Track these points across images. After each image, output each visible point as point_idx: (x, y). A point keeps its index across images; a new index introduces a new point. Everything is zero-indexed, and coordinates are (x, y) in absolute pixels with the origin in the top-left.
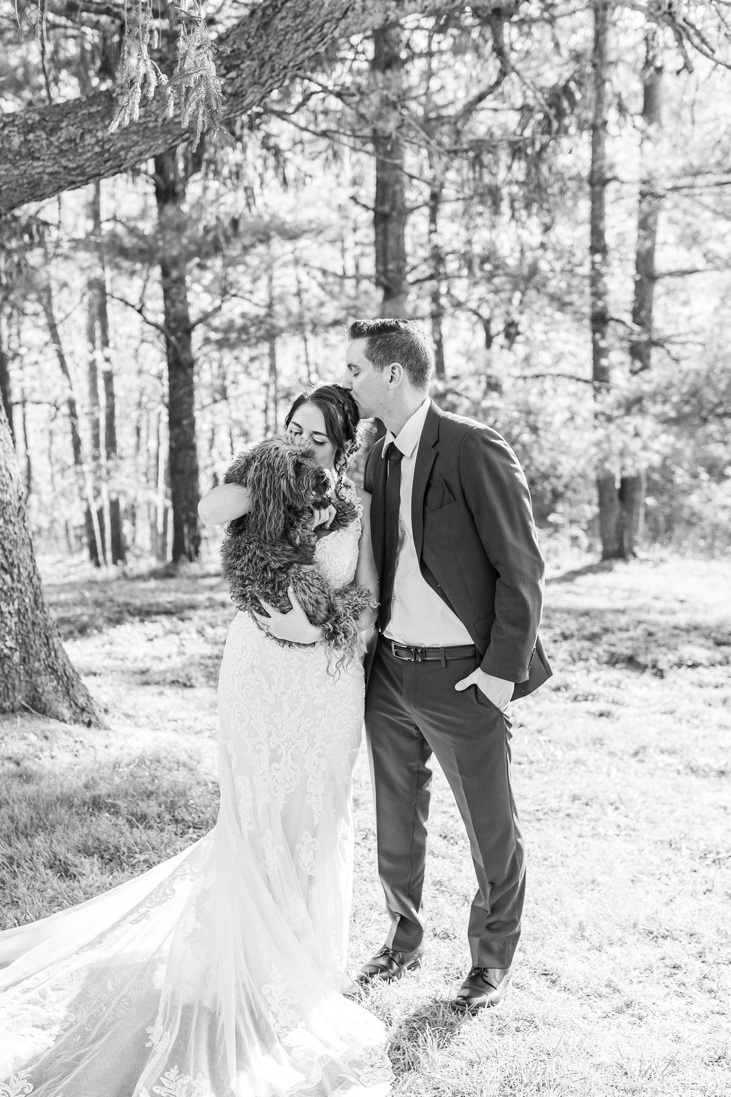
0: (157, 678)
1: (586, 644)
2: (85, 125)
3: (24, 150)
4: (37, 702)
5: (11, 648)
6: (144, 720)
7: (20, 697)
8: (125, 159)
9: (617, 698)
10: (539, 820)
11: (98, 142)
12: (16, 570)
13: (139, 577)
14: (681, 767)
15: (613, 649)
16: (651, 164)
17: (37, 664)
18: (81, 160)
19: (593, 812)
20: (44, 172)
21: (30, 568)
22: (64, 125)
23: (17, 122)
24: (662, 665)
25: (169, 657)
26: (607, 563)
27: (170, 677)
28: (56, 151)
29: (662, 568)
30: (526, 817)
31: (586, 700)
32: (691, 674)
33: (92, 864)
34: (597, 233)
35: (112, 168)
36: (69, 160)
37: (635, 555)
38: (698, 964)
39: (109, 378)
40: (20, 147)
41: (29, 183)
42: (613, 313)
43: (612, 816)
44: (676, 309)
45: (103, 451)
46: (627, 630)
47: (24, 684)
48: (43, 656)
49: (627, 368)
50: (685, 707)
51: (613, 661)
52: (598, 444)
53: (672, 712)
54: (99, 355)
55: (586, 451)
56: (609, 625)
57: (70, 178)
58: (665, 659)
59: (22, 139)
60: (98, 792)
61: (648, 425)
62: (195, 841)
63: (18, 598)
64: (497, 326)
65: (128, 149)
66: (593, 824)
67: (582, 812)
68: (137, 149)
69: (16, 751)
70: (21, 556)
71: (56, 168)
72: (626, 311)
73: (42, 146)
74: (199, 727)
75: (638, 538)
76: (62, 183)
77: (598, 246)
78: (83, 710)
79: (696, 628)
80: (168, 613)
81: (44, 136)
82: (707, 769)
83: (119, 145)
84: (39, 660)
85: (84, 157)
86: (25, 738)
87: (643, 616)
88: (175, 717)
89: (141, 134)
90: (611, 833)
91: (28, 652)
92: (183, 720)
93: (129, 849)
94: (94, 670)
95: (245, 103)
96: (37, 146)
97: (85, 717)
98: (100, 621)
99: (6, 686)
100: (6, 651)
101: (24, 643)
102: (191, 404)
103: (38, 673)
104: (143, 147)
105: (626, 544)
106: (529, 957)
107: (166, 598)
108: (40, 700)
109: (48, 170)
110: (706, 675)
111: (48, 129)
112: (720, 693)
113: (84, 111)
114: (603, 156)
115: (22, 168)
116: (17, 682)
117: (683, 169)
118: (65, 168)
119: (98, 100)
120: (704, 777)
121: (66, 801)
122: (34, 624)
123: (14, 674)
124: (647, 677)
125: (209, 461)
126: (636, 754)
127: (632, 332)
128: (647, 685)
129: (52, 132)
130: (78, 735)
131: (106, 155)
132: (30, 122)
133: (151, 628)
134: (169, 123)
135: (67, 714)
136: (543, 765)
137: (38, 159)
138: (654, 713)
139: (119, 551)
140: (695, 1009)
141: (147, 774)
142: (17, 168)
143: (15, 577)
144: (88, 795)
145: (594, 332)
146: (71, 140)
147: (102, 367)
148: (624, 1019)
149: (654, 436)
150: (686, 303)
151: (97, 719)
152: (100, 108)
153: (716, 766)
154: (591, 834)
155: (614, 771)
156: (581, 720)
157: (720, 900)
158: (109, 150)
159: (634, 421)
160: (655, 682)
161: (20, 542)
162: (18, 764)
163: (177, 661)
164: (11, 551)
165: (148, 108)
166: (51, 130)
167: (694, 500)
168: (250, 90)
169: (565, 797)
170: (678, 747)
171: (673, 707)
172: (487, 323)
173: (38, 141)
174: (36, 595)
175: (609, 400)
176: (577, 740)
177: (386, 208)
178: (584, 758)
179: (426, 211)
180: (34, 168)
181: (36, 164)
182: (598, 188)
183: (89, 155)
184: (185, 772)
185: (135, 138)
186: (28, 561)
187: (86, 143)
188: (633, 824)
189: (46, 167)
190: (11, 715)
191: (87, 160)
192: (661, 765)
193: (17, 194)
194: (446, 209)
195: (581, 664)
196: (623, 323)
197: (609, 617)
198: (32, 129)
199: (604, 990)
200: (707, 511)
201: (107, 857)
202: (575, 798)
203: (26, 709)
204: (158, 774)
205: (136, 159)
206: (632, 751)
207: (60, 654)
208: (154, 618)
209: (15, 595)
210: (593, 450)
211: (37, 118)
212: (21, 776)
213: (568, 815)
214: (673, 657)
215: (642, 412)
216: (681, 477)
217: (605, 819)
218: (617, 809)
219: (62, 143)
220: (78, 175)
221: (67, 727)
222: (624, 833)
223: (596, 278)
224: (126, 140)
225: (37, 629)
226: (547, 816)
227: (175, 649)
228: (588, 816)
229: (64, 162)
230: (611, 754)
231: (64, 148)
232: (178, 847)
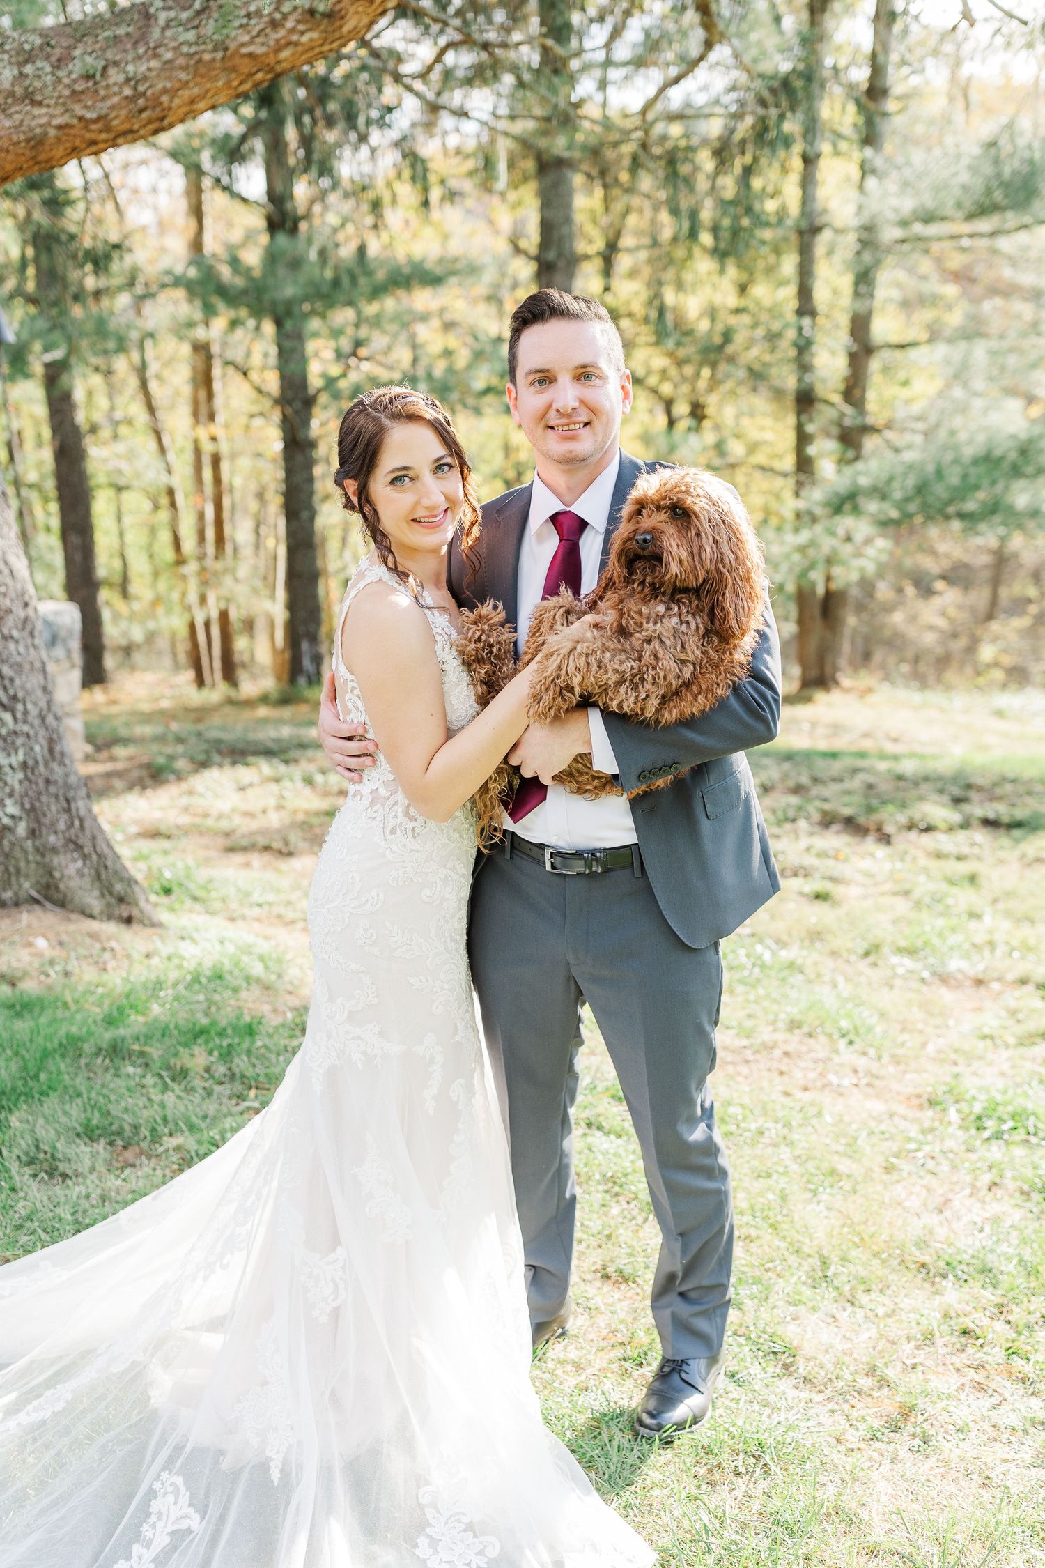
0: (244, 842)
1: (794, 800)
2: (109, 55)
3: (19, 91)
4: (52, 892)
5: (12, 817)
6: (217, 905)
7: (27, 885)
8: (170, 109)
9: (836, 874)
10: (747, 1062)
11: (128, 80)
12: (20, 707)
13: (249, 703)
14: (926, 974)
15: (827, 807)
16: (873, 206)
17: (52, 839)
18: (103, 107)
19: (820, 1047)
20: (49, 124)
21: (43, 704)
22: (77, 53)
23: (7, 47)
24: (889, 829)
25: (264, 812)
26: (806, 693)
27: (262, 841)
28: (67, 92)
29: (872, 698)
30: (730, 1058)
31: (796, 875)
32: (926, 839)
33: (94, 1156)
34: (805, 293)
35: (150, 122)
36: (86, 107)
37: (837, 683)
38: (1000, 1326)
39: (216, 460)
40: (13, 85)
41: (28, 140)
42: (821, 391)
43: (847, 1055)
44: (893, 391)
45: (210, 548)
46: (841, 780)
47: (33, 866)
48: (62, 826)
49: (836, 457)
50: (923, 886)
51: (828, 821)
52: (802, 549)
53: (906, 893)
54: (203, 433)
55: (787, 556)
56: (819, 774)
57: (88, 136)
58: (892, 818)
59: (16, 72)
60: (122, 1032)
61: (861, 528)
62: (257, 1112)
63: (23, 745)
64: (682, 409)
65: (173, 93)
66: (820, 1067)
67: (804, 1049)
68: (186, 94)
69: (15, 964)
70: (29, 686)
71: (65, 119)
72: (835, 391)
73: (45, 86)
74: (290, 915)
75: (843, 662)
76: (78, 143)
77: (806, 307)
78: (121, 900)
79: (926, 779)
80: (268, 753)
81: (48, 69)
82: (960, 976)
83: (160, 86)
84: (56, 833)
85: (109, 103)
86: (30, 945)
87: (860, 763)
88: (261, 900)
89: (191, 70)
90: (846, 1082)
91: (39, 822)
92: (270, 904)
93: (153, 1130)
94: (163, 828)
95: (345, 29)
96: (38, 84)
97: (124, 911)
98: (181, 764)
99: (7, 870)
100: (6, 821)
101: (33, 809)
102: (311, 493)
103: (54, 850)
104: (196, 91)
105: (828, 670)
106: (749, 1319)
107: (268, 734)
108: (57, 888)
109: (56, 122)
110: (942, 841)
111: (54, 59)
112: (964, 868)
113: (107, 34)
114: (814, 199)
115: (17, 117)
116: (22, 864)
117: (914, 212)
118: (81, 119)
119: (128, 18)
120: (958, 987)
121: (71, 1047)
122: (48, 781)
123: (18, 853)
124: (870, 844)
125: (339, 564)
126: (867, 954)
127: (843, 415)
128: (872, 855)
129: (59, 63)
130: (109, 939)
131: (141, 102)
132: (27, 47)
133: (244, 774)
134: (232, 55)
135: (96, 905)
136: (746, 973)
137: (40, 104)
138: (883, 894)
139: (230, 670)
140: (1008, 1417)
141: (201, 997)
142: (10, 116)
143: (19, 715)
144: (108, 1035)
145: (799, 414)
146: (88, 77)
147: (207, 447)
148: (902, 1442)
149: (868, 541)
150: (905, 383)
151: (142, 912)
152: (130, 29)
153: (972, 972)
154: (819, 1084)
155: (840, 980)
156: (792, 905)
157: (1013, 1201)
158: (144, 94)
159: (846, 522)
160: (881, 851)
161: (27, 667)
162: (13, 985)
163: (275, 820)
164: (12, 680)
165: (202, 31)
166: (59, 60)
167: (898, 618)
168: (352, 9)
169: (781, 1025)
170: (919, 943)
171: (907, 886)
172: (668, 404)
173: (39, 77)
174: (51, 741)
175: (816, 496)
176: (790, 935)
177: (551, 255)
178: (799, 961)
179: (597, 263)
180: (34, 117)
181: (36, 111)
182: (806, 237)
183: (116, 100)
184: (258, 993)
185: (183, 76)
186: (39, 693)
187: (111, 81)
188: (874, 1067)
189: (53, 116)
190: (13, 911)
191: (113, 108)
192: (900, 971)
193: (10, 157)
194: (624, 262)
195: (788, 826)
196: (832, 405)
197: (820, 763)
198: (29, 58)
199: (865, 1382)
200: (911, 632)
201: (120, 1143)
202: (794, 1025)
203: (37, 902)
204: (217, 997)
205: (185, 109)
206: (861, 951)
207: (87, 824)
208: (251, 759)
209: (19, 741)
210: (796, 557)
211: (38, 41)
212: (12, 1006)
213: (786, 1054)
214: (902, 819)
215: (856, 510)
216: (884, 591)
217: (836, 1059)
218: (851, 1043)
219: (75, 81)
220: (101, 131)
221: (94, 925)
222: (864, 1081)
223: (803, 347)
224: (169, 78)
225: (52, 789)
226: (758, 1056)
227: (272, 802)
228: (813, 1055)
229: (78, 110)
230: (834, 954)
231: (78, 87)
232: (227, 1126)
